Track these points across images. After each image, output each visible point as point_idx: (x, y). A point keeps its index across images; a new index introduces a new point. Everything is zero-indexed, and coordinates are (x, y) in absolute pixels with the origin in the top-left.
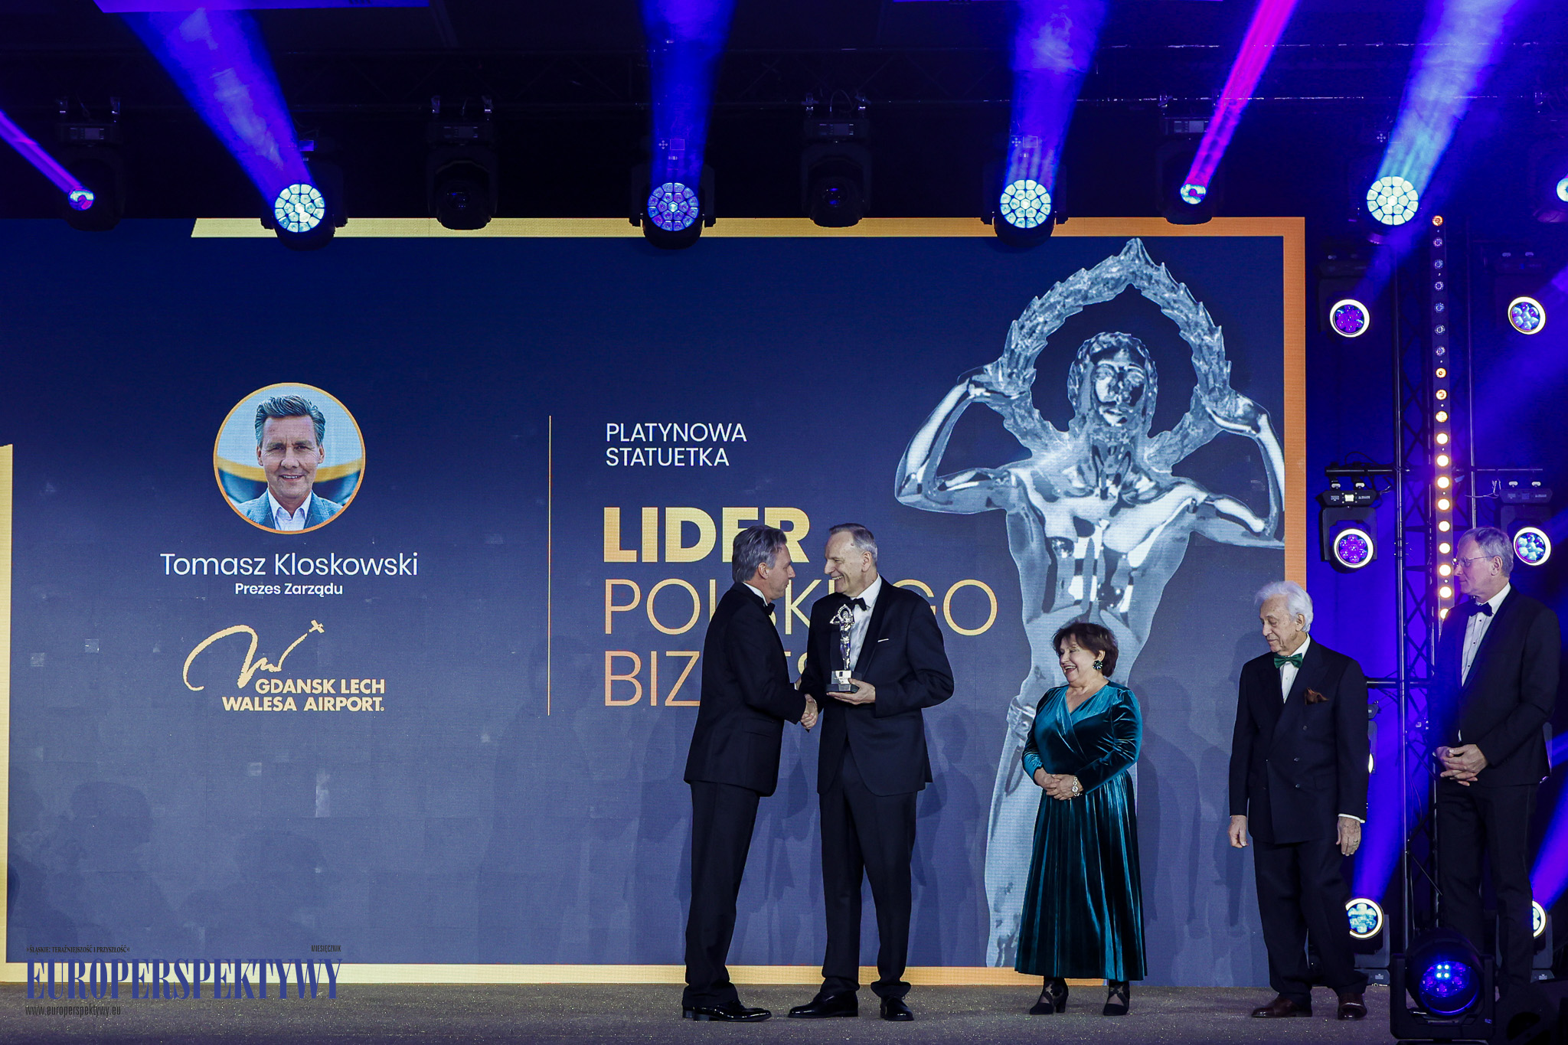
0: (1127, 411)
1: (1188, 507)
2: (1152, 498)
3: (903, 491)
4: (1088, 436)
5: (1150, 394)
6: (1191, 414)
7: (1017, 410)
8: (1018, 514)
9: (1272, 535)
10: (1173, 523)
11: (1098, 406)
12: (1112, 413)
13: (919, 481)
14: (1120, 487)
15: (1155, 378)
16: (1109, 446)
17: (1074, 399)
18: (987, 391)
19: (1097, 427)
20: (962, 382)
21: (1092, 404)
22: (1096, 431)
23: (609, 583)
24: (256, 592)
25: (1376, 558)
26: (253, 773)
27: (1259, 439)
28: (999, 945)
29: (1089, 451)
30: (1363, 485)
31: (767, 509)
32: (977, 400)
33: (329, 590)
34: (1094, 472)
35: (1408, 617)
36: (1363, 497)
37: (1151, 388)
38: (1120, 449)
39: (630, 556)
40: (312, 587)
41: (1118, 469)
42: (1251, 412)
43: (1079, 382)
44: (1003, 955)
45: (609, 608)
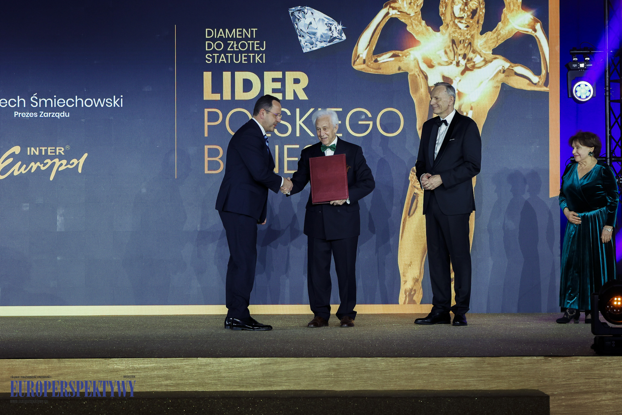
0: (470, 22)
1: (500, 71)
2: (482, 66)
3: (356, 63)
4: (450, 35)
5: (481, 13)
6: (502, 23)
7: (414, 21)
8: (414, 74)
9: (543, 84)
10: (493, 79)
11: (454, 20)
12: (462, 23)
13: (364, 58)
14: (466, 60)
15: (484, 4)
16: (460, 40)
17: (443, 16)
18: (399, 11)
19: (455, 30)
20: (386, 6)
21: (451, 17)
22: (454, 32)
23: (206, 111)
24: (25, 116)
25: (595, 96)
26: (25, 209)
27: (536, 36)
28: (405, 293)
29: (450, 42)
30: (589, 59)
31: (287, 73)
32: (394, 16)
33: (62, 115)
34: (453, 52)
35: (612, 124)
36: (589, 65)
37: (482, 10)
38: (466, 41)
39: (217, 97)
40: (54, 113)
41: (465, 51)
42: (532, 22)
43: (445, 6)
44: (407, 298)
45: (207, 124)
